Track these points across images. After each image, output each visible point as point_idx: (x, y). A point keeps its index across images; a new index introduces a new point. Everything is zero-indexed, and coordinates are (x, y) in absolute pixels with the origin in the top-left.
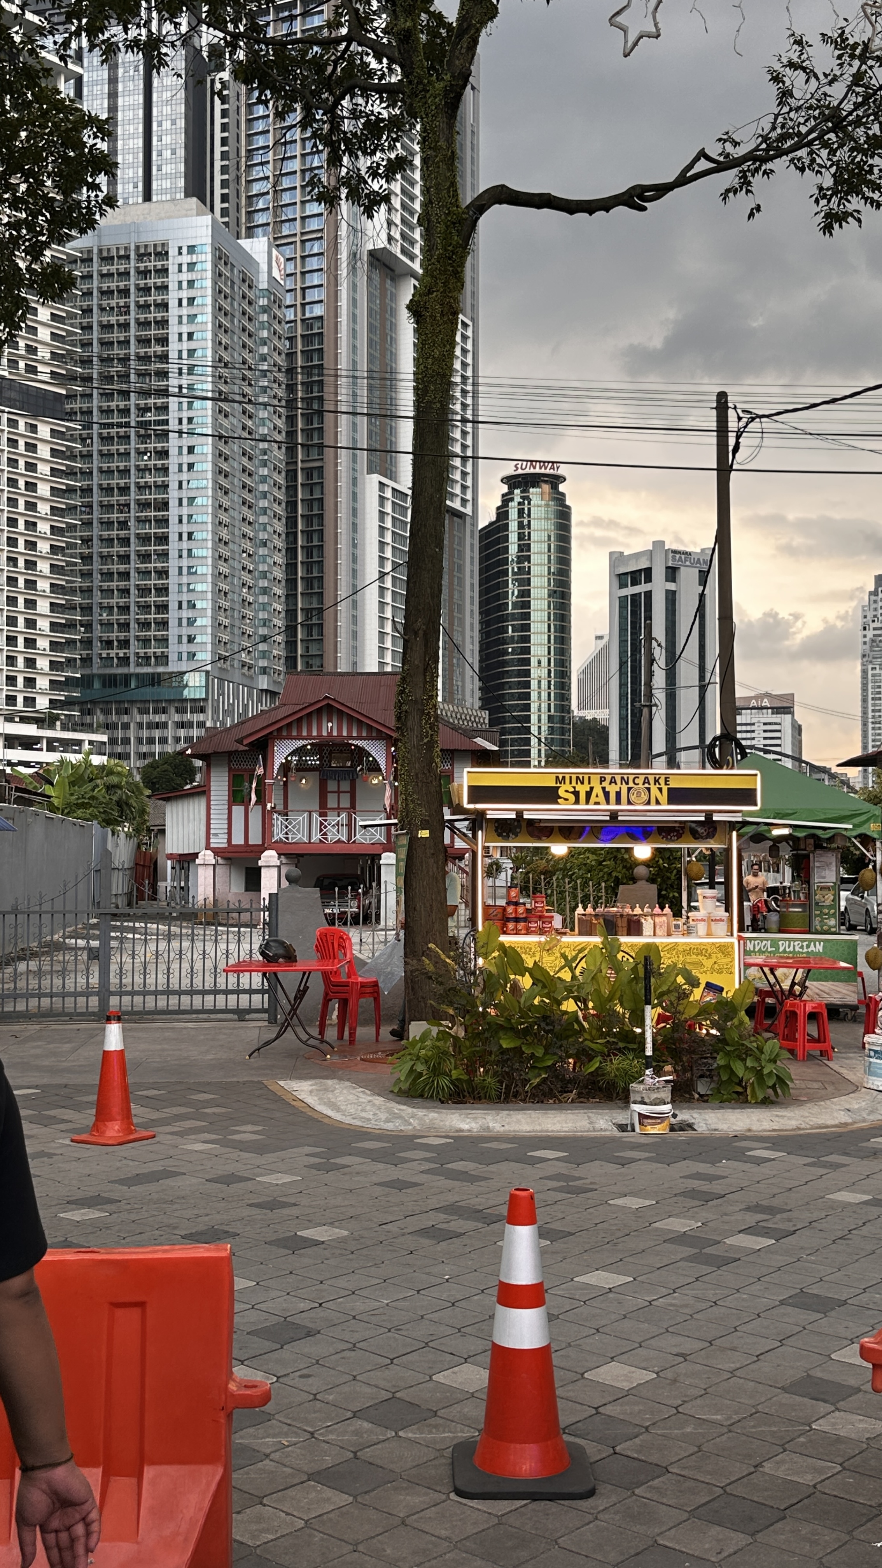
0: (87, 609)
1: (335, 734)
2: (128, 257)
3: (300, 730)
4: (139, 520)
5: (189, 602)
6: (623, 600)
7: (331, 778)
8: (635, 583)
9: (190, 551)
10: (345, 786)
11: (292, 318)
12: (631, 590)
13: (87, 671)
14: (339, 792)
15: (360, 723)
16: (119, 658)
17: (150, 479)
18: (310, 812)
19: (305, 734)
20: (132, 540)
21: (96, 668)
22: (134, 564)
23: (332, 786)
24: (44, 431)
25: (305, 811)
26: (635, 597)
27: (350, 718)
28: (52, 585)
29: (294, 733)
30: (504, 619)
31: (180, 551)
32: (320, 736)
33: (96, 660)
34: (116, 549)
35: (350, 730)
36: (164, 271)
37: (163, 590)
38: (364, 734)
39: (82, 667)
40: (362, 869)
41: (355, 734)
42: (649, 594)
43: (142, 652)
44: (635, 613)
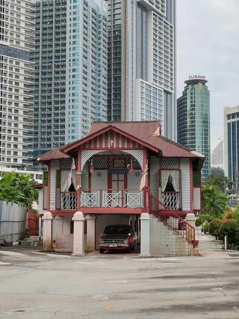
0: (36, 127)
1: (115, 146)
2: (52, 5)
3: (95, 144)
4: (55, 96)
5: (72, 124)
6: (229, 124)
7: (114, 173)
8: (233, 118)
9: (73, 106)
10: (122, 177)
11: (110, 25)
12: (232, 120)
13: (36, 150)
14: (118, 181)
15: (129, 140)
16: (47, 145)
17: (59, 81)
18: (101, 190)
19: (98, 146)
20: (53, 102)
21: (39, 148)
22: (53, 111)
23: (114, 177)
24: (22, 65)
25: (98, 190)
26: (234, 123)
27: (123, 137)
28: (24, 119)
29: (92, 147)
30: (186, 131)
31: (69, 106)
32: (106, 148)
33: (39, 146)
34: (47, 106)
35: (123, 144)
36: (65, 9)
37: (63, 120)
38: (131, 147)
39: (34, 148)
40: (131, 222)
41: (126, 147)
42: (238, 122)
43: (55, 142)
44: (233, 129)
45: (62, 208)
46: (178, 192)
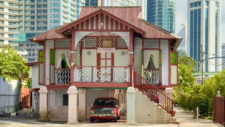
1: (105, 28)
3: (87, 26)
6: (192, 12)
8: (195, 6)
12: (194, 8)
14: (106, 59)
15: (117, 23)
18: (92, 67)
19: (90, 28)
21: (24, 31)
25: (90, 67)
26: (196, 11)
27: (112, 20)
29: (85, 28)
32: (97, 29)
35: (112, 27)
37: (46, 6)
38: (119, 29)
41: (114, 29)
42: (200, 10)
43: (39, 26)
44: (196, 16)
45: (56, 83)
46: (158, 69)
